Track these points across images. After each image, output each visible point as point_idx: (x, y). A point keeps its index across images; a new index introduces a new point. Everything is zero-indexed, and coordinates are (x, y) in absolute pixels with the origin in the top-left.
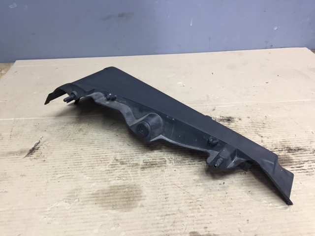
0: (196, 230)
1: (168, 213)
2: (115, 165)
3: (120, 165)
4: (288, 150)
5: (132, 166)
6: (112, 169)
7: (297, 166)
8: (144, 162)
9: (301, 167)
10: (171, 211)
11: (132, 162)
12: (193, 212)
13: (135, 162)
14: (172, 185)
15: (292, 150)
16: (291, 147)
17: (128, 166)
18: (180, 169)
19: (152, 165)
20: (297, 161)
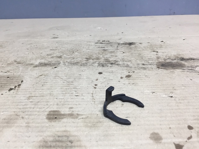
0: (58, 110)
1: (37, 95)
2: (11, 64)
3: (16, 64)
4: (181, 59)
5: (27, 65)
6: (6, 66)
7: (189, 69)
8: (39, 63)
9: (193, 69)
10: (41, 94)
11: (28, 63)
12: (65, 96)
13: (31, 63)
14: (55, 77)
15: (184, 59)
16: (185, 58)
17: (22, 65)
18: (71, 68)
19: (46, 65)
20: (189, 65)
